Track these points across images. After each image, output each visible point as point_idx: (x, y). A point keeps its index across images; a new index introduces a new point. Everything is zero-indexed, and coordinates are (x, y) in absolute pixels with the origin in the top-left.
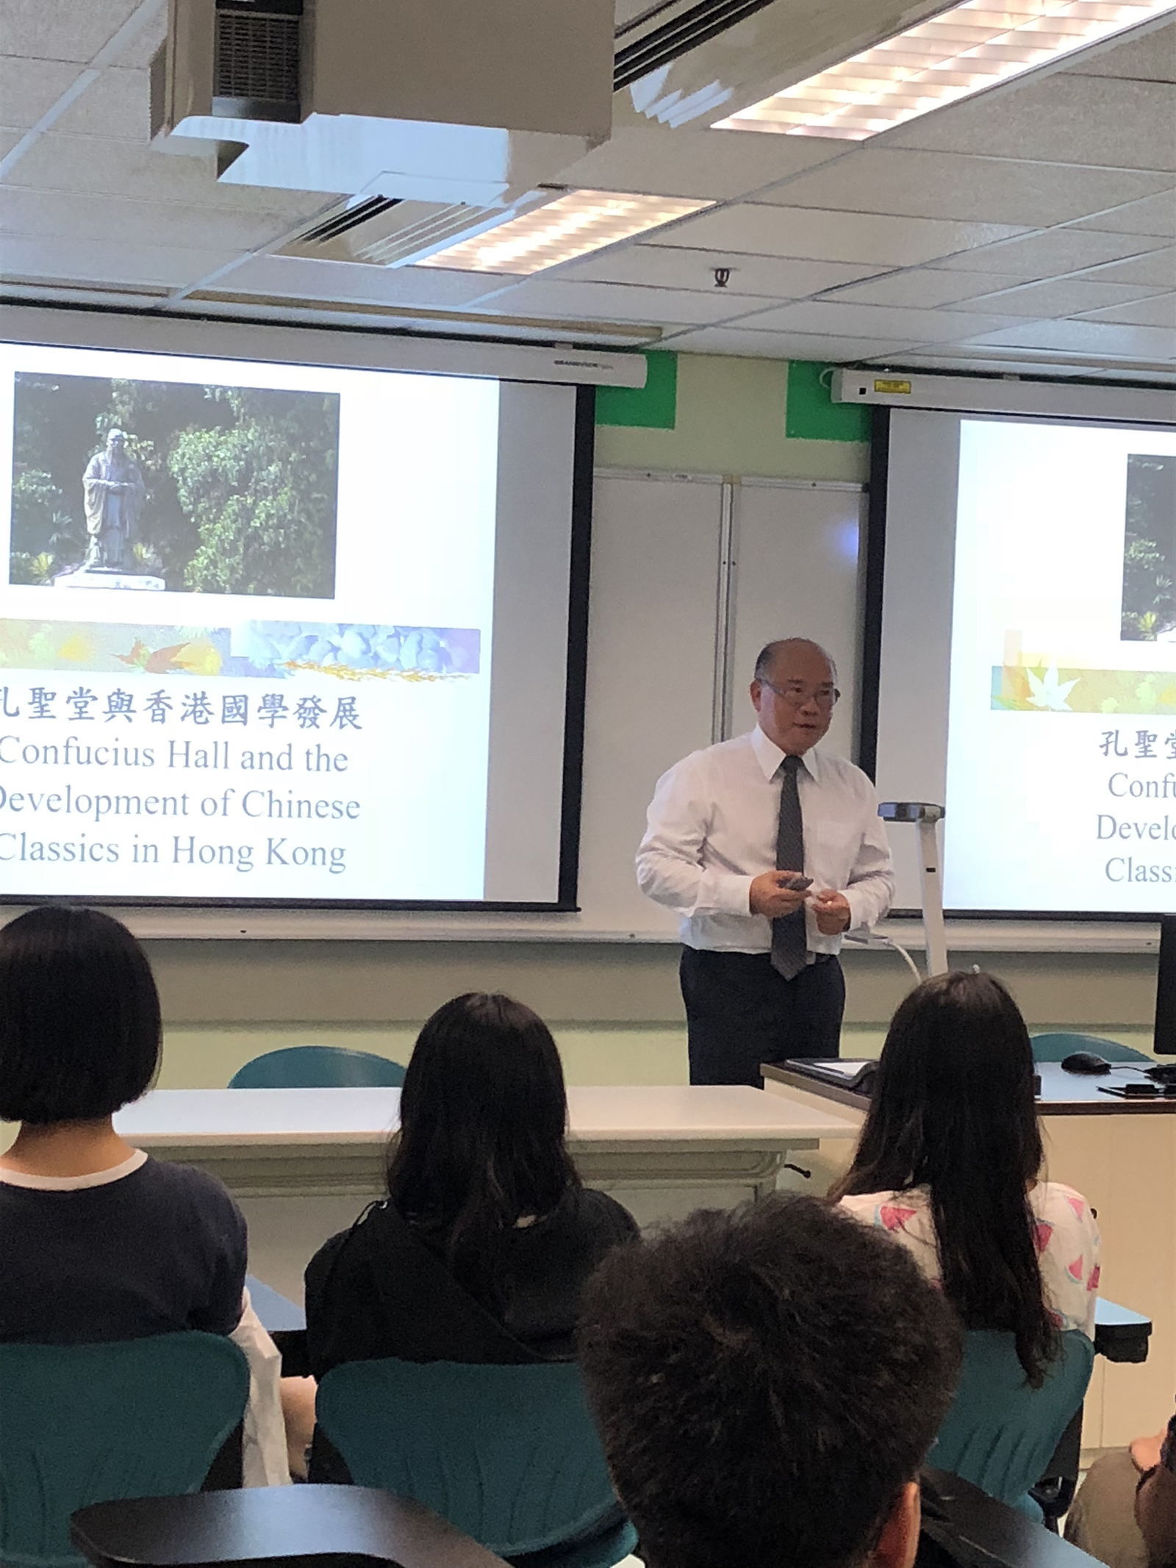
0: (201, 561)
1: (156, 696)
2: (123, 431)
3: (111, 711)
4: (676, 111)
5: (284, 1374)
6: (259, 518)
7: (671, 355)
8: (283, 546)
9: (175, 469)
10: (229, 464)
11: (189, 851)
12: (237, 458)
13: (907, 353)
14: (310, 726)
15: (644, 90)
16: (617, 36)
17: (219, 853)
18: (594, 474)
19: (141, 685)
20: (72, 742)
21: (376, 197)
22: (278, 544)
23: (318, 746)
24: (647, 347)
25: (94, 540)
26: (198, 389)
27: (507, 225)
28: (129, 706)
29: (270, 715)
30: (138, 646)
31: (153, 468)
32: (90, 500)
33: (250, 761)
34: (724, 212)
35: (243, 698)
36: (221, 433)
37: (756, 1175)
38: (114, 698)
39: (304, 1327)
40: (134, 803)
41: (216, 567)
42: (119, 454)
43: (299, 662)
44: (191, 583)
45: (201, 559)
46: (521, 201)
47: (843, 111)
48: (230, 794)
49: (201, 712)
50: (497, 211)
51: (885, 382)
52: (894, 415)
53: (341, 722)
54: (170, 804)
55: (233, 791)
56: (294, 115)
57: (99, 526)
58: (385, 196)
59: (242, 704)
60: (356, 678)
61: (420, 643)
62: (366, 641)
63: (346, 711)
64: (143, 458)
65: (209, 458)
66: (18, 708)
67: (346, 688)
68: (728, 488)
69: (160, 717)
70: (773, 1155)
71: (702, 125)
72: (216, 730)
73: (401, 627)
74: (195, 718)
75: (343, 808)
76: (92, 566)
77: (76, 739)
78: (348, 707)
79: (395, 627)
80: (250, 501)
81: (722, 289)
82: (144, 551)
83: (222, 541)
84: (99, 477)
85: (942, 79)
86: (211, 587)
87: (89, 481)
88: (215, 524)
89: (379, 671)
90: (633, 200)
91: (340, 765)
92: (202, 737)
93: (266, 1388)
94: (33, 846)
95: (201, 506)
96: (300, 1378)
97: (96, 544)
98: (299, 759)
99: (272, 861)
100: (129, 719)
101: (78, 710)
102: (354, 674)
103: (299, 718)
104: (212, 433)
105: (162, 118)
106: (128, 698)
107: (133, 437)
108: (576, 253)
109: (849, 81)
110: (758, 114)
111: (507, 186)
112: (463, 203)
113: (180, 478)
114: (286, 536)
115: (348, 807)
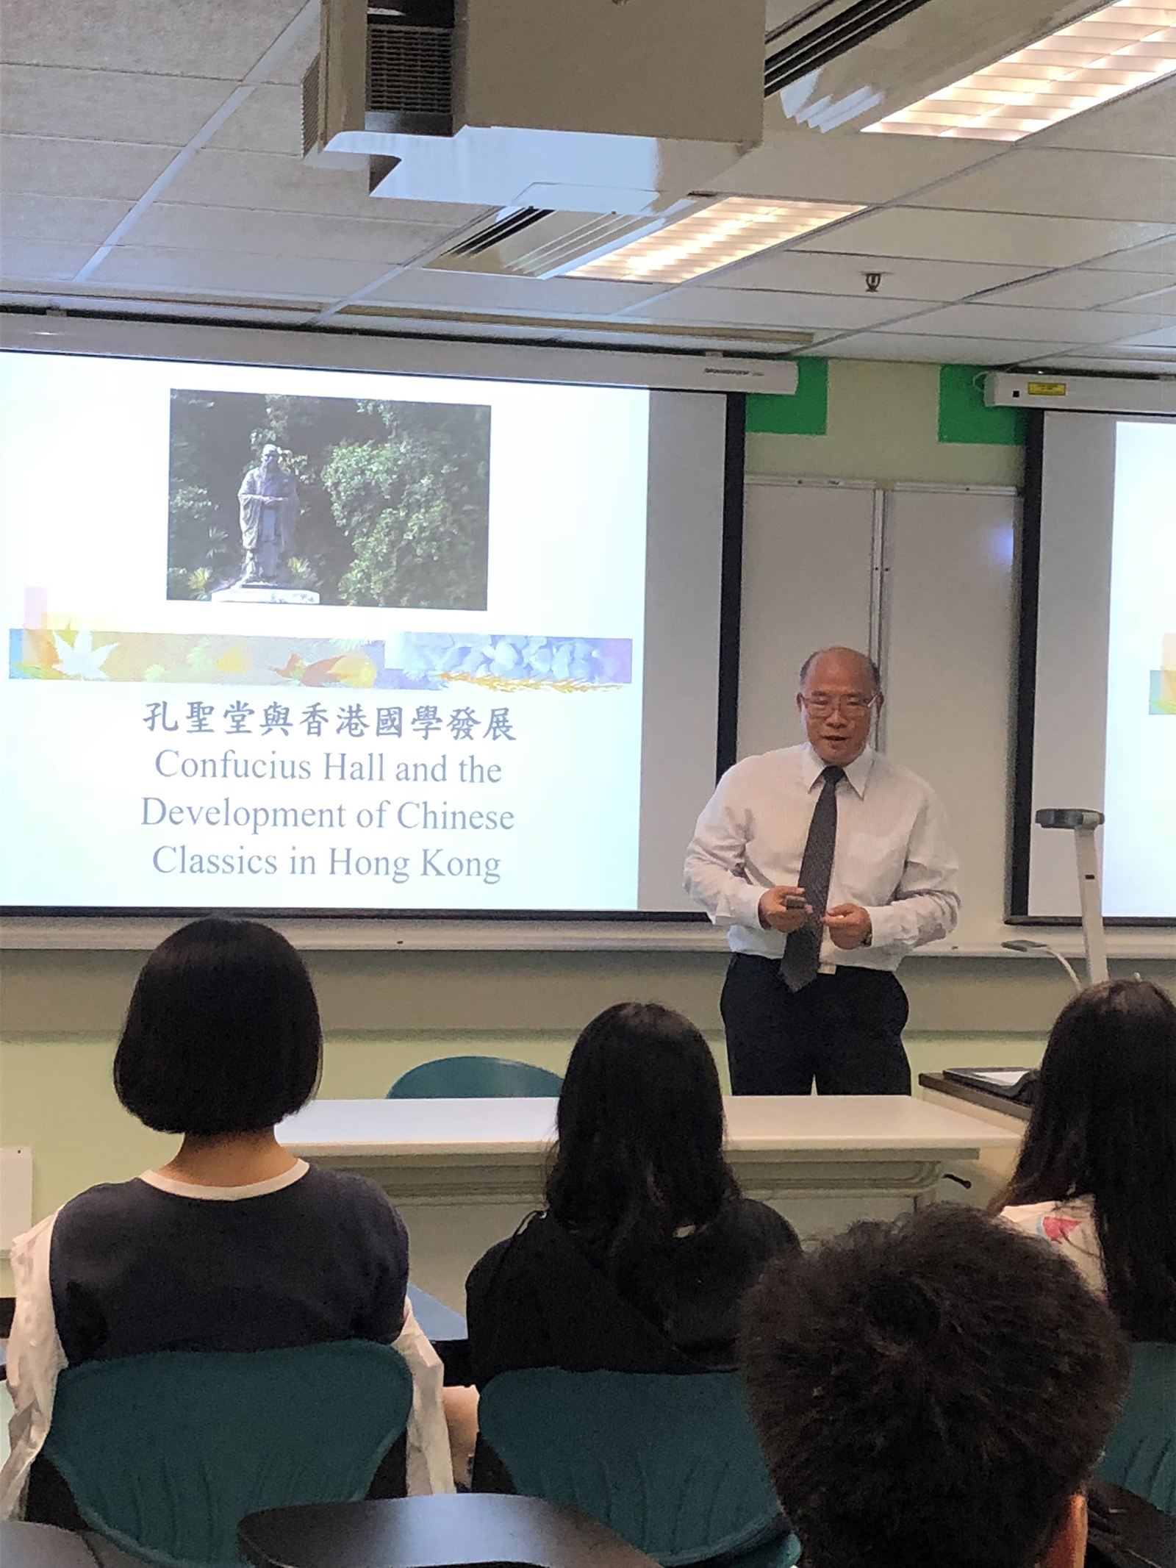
0: (355, 575)
1: (311, 709)
2: (277, 446)
3: (267, 725)
4: (826, 116)
5: (446, 1384)
6: (412, 531)
7: (822, 361)
8: (435, 558)
9: (329, 483)
10: (382, 477)
11: (345, 862)
12: (389, 472)
13: (1063, 355)
14: (464, 737)
15: (794, 95)
16: (768, 42)
17: (375, 865)
18: (745, 481)
19: (297, 698)
20: (230, 756)
21: (527, 208)
22: (431, 556)
23: (472, 757)
24: (798, 354)
25: (249, 555)
26: (349, 403)
27: (657, 234)
28: (285, 719)
29: (423, 726)
30: (294, 659)
31: (307, 482)
32: (246, 515)
33: (404, 774)
34: (876, 216)
35: (397, 710)
36: (374, 446)
37: (913, 1186)
38: (271, 711)
39: (465, 1336)
40: (291, 816)
41: (369, 581)
42: (273, 469)
43: (453, 674)
44: (344, 597)
45: (354, 573)
46: (673, 209)
47: (996, 112)
48: (385, 806)
49: (357, 725)
50: (646, 220)
51: (1039, 384)
52: (1047, 417)
53: (494, 734)
54: (326, 816)
55: (389, 803)
56: (446, 129)
57: (255, 541)
58: (535, 208)
59: (397, 716)
60: (509, 688)
61: (572, 653)
62: (519, 652)
63: (500, 723)
64: (297, 472)
65: (363, 473)
66: (176, 722)
67: (499, 700)
68: (880, 494)
69: (316, 730)
70: (934, 1164)
71: (852, 130)
72: (371, 742)
73: (554, 638)
74: (350, 729)
75: (498, 820)
76: (248, 581)
77: (234, 752)
78: (501, 719)
79: (548, 638)
80: (402, 514)
81: (874, 294)
82: (299, 565)
83: (375, 554)
84: (254, 492)
85: (1097, 78)
86: (365, 600)
87: (245, 497)
88: (368, 538)
89: (531, 681)
90: (784, 207)
91: (494, 775)
92: (358, 749)
93: (429, 1395)
94: (192, 859)
95: (355, 519)
96: (462, 1387)
97: (252, 559)
98: (453, 770)
99: (428, 872)
100: (286, 733)
101: (235, 724)
102: (507, 685)
103: (452, 730)
104: (365, 447)
105: (314, 135)
106: (284, 711)
107: (287, 452)
108: (726, 260)
109: (1004, 82)
110: (907, 117)
111: (656, 195)
112: (614, 213)
113: (333, 493)
114: (439, 549)
115: (502, 818)
